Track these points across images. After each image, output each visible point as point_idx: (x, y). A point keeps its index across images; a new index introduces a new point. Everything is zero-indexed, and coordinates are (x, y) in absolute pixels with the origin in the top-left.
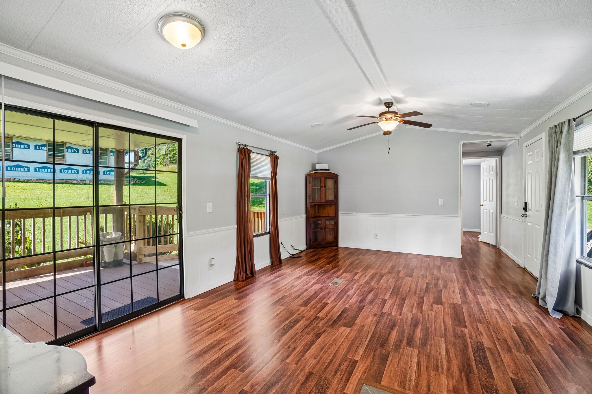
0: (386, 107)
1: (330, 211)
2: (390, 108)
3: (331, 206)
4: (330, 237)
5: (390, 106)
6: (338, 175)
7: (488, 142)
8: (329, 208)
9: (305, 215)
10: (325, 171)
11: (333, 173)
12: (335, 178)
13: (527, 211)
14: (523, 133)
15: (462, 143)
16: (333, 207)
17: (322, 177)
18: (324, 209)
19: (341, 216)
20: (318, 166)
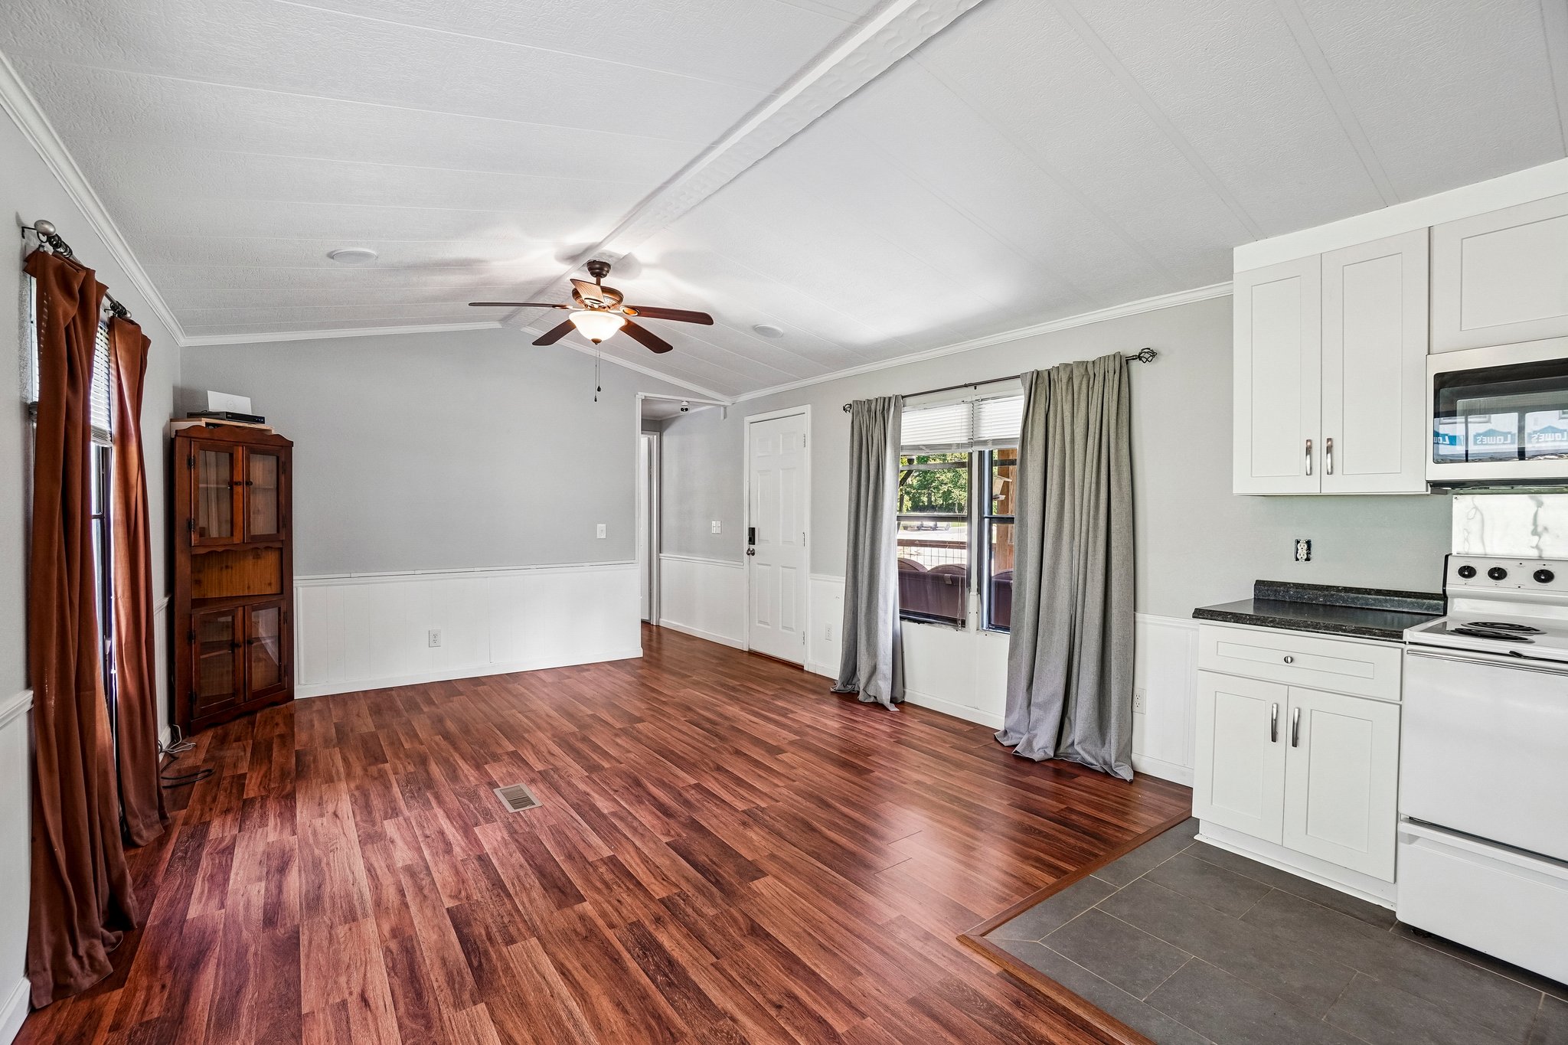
0: (592, 274)
1: (257, 575)
2: (602, 279)
3: (257, 557)
4: (260, 676)
5: (604, 273)
6: (291, 444)
7: (685, 403)
8: (249, 563)
9: (167, 599)
10: (246, 425)
11: (274, 432)
12: (281, 451)
13: (754, 544)
14: (745, 397)
15: (641, 395)
16: (271, 558)
17: (237, 443)
18: (227, 567)
19: (300, 590)
20: (218, 402)
